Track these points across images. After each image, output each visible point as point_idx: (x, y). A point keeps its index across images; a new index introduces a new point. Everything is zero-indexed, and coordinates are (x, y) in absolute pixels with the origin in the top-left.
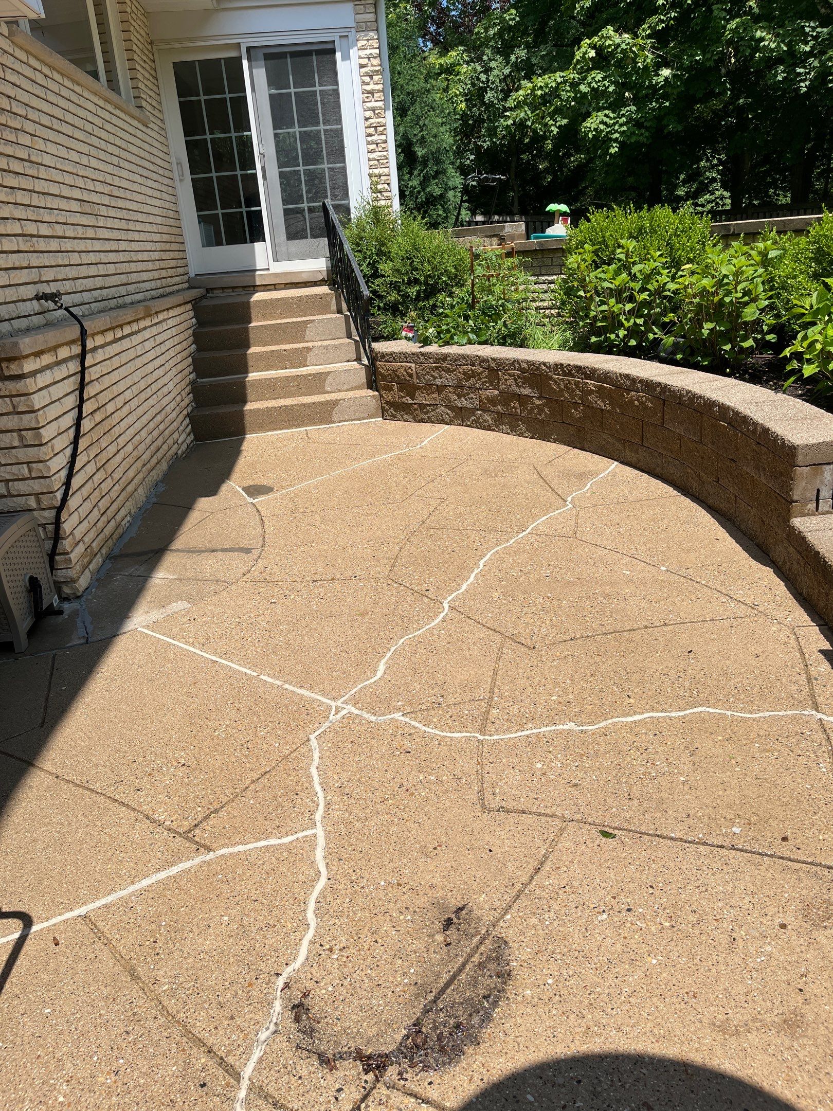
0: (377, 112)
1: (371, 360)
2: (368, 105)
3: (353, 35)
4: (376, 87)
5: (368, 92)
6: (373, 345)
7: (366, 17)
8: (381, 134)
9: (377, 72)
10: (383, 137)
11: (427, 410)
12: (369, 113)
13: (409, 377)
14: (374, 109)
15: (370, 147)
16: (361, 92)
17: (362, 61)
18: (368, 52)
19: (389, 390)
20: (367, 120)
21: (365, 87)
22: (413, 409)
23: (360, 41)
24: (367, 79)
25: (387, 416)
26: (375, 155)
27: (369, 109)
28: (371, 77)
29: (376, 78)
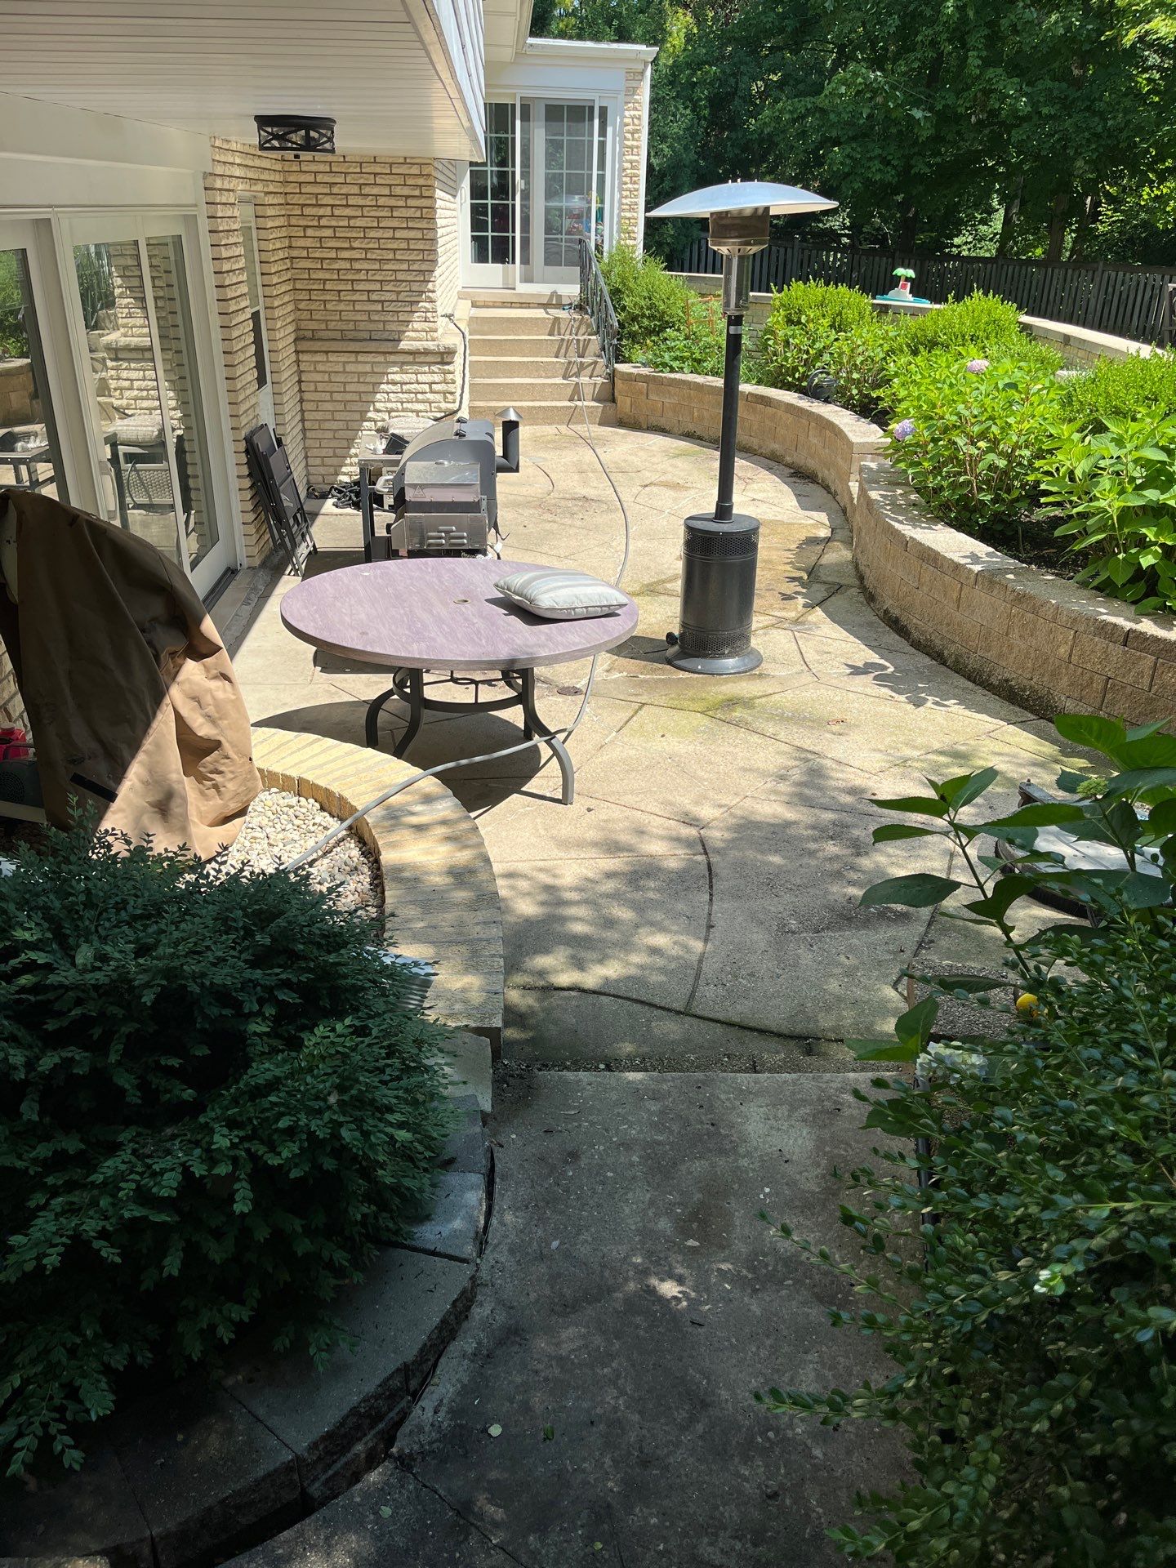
0: (634, 164)
1: (612, 376)
2: (628, 158)
3: (621, 97)
4: (635, 143)
5: (628, 147)
6: (616, 366)
7: (634, 84)
8: (635, 183)
9: (637, 131)
10: (636, 186)
11: (653, 421)
12: (627, 165)
13: (642, 393)
14: (631, 162)
15: (624, 193)
16: (623, 146)
17: (627, 120)
18: (632, 113)
19: (624, 402)
20: (625, 170)
21: (626, 142)
22: (642, 419)
23: (627, 103)
24: (629, 136)
25: (621, 423)
26: (627, 201)
27: (627, 161)
28: (632, 134)
29: (636, 136)
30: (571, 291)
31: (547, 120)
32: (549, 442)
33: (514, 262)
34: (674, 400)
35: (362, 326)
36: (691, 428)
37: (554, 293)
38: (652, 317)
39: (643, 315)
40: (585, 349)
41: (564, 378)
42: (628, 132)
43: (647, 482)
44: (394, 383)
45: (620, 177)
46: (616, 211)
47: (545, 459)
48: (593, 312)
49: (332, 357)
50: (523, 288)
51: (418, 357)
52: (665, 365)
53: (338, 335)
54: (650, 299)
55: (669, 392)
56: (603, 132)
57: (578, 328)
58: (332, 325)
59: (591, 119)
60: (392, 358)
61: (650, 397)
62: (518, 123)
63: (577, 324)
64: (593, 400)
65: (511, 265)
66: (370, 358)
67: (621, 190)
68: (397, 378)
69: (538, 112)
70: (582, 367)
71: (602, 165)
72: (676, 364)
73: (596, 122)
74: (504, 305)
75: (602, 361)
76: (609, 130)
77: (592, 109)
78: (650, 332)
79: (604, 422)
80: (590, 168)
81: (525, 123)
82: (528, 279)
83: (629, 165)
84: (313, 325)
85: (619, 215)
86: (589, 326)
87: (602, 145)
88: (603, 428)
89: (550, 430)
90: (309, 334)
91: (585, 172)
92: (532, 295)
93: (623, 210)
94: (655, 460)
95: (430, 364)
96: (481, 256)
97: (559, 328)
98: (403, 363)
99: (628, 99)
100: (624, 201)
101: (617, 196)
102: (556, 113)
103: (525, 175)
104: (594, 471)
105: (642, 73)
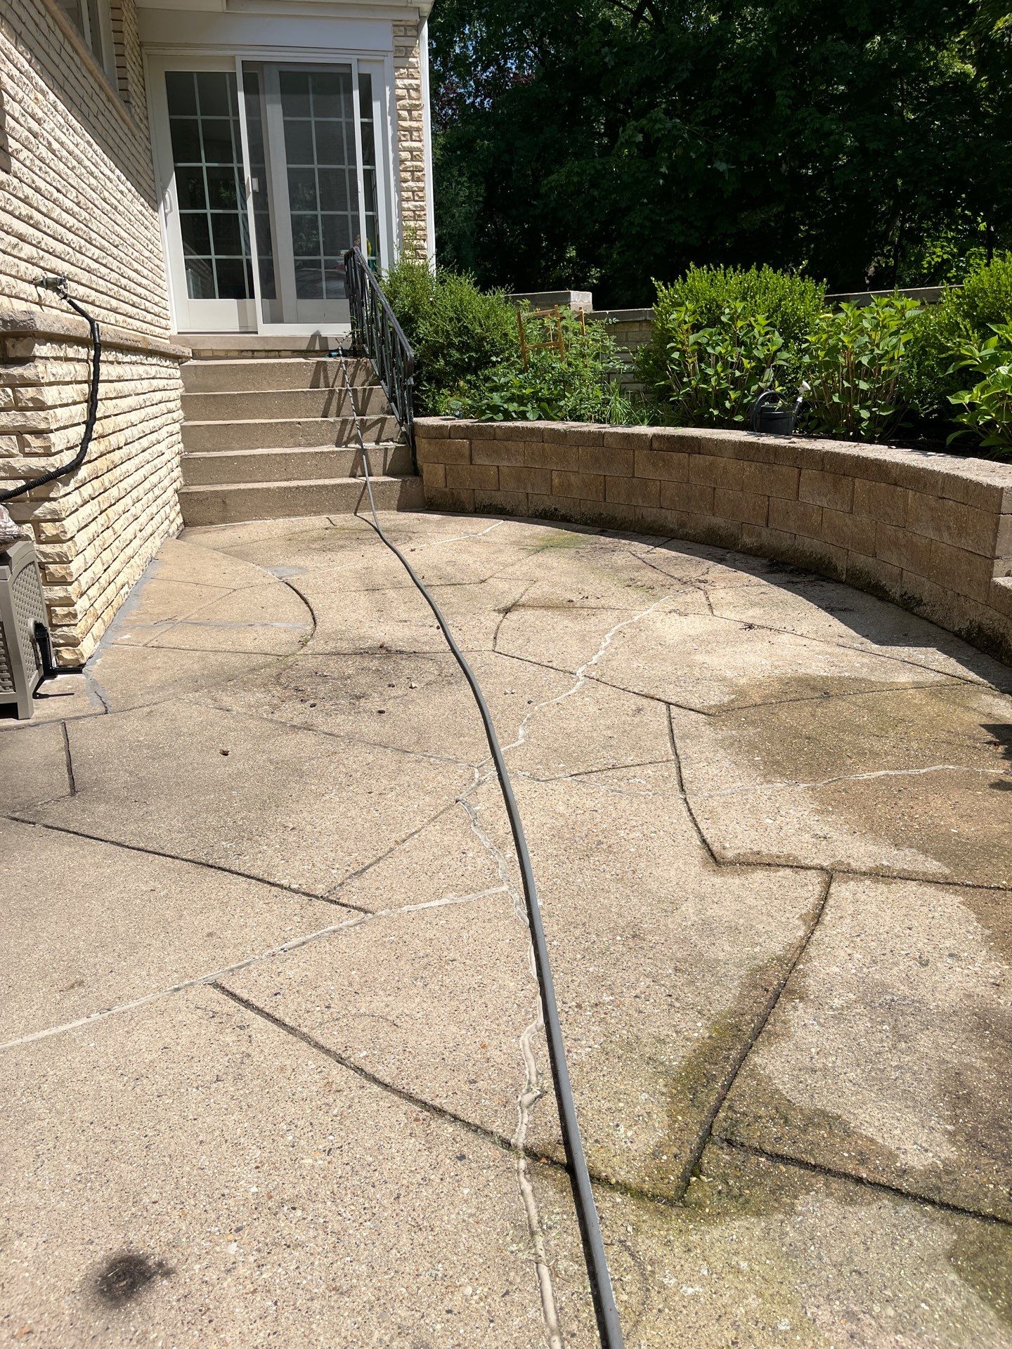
0: (415, 153)
1: (410, 437)
2: (405, 144)
3: (389, 61)
4: (414, 124)
5: (405, 129)
6: (415, 419)
7: (407, 42)
8: (419, 180)
9: (417, 107)
10: (421, 184)
11: (483, 497)
12: (405, 155)
13: (462, 456)
14: (411, 150)
15: (405, 194)
16: (397, 128)
17: (399, 92)
18: (407, 82)
19: (434, 474)
20: (402, 161)
21: (401, 123)
22: (464, 496)
23: (398, 68)
24: (404, 114)
25: (430, 505)
26: (410, 205)
27: (405, 150)
28: (410, 112)
29: (415, 113)
30: (339, 331)
31: (283, 92)
32: (315, 540)
33: (252, 296)
34: (519, 462)
36: (549, 503)
37: (316, 336)
38: (464, 348)
39: (451, 345)
40: (366, 401)
41: (338, 445)
42: (403, 108)
43: (508, 602)
45: (397, 172)
46: (395, 220)
47: (304, 570)
48: (372, 352)
50: (269, 331)
52: (495, 409)
54: (459, 320)
55: (507, 450)
56: (367, 111)
57: (354, 376)
59: (349, 93)
61: (478, 461)
62: (241, 96)
63: (351, 370)
64: (385, 474)
65: (248, 301)
67: (400, 190)
69: (271, 83)
70: (364, 427)
72: (513, 407)
73: (356, 94)
74: (242, 354)
75: (392, 420)
76: (376, 106)
77: (349, 77)
78: (462, 369)
79: (405, 506)
80: (353, 161)
81: (252, 98)
82: (275, 317)
83: (408, 155)
85: (400, 225)
86: (369, 372)
87: (368, 130)
88: (403, 515)
89: (316, 522)
91: (346, 167)
92: (283, 339)
93: (405, 218)
94: (503, 558)
96: (201, 289)
97: (326, 377)
99: (400, 62)
100: (405, 205)
101: (394, 199)
102: (295, 83)
103: (260, 171)
104: (398, 586)
105: (418, 28)
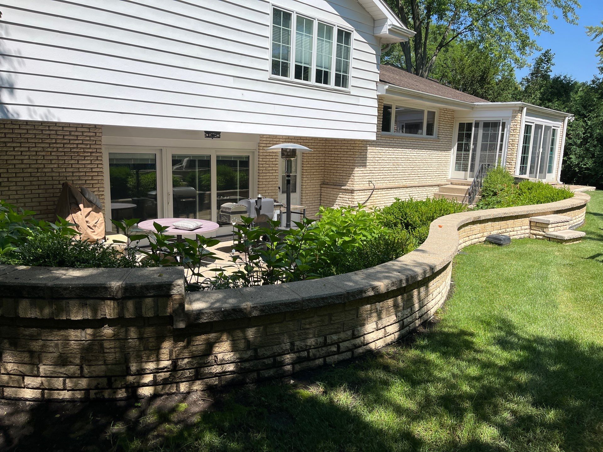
3: (510, 119)
4: (514, 133)
16: (510, 134)
17: (512, 126)
18: (514, 124)
31: (484, 127)
33: (468, 171)
35: (337, 182)
42: (512, 130)
44: (341, 197)
45: (508, 144)
46: (505, 156)
49: (328, 189)
50: (470, 180)
51: (347, 191)
53: (332, 184)
56: (503, 130)
58: (331, 181)
59: (499, 126)
60: (340, 191)
62: (473, 129)
65: (466, 172)
66: (336, 190)
67: (508, 148)
68: (341, 196)
69: (481, 125)
71: (502, 141)
73: (501, 127)
74: (462, 184)
76: (506, 129)
77: (500, 123)
81: (476, 129)
82: (472, 176)
83: (511, 141)
84: (327, 181)
87: (503, 135)
90: (326, 183)
91: (496, 143)
93: (508, 155)
95: (349, 193)
96: (458, 169)
98: (344, 192)
99: (513, 119)
100: (508, 152)
101: (506, 150)
102: (487, 125)
103: (474, 144)
